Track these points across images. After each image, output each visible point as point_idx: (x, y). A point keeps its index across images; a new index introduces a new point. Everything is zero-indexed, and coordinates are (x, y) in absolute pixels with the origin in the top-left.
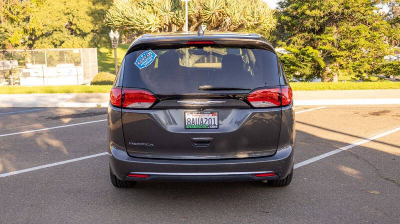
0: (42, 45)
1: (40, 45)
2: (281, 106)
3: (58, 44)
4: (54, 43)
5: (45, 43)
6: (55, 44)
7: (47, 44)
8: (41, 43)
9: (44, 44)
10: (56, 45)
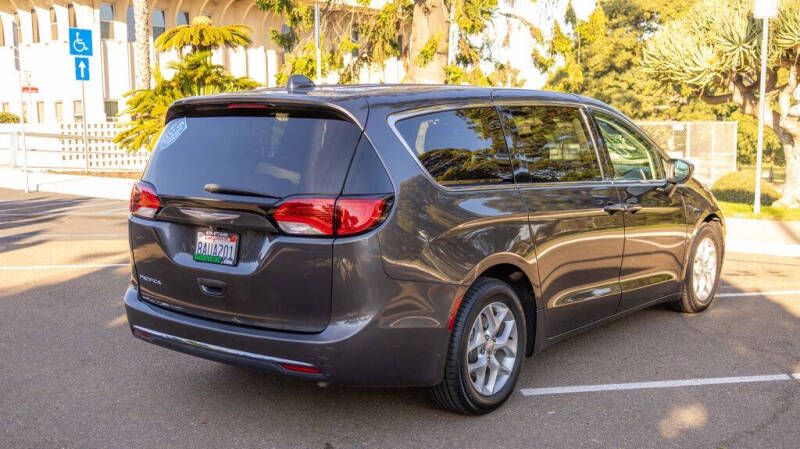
0: (692, 115)
1: (688, 115)
2: (335, 236)
3: (724, 113)
4: (716, 112)
5: (700, 110)
6: (719, 112)
7: (703, 113)
8: (693, 110)
9: (696, 113)
10: (721, 115)
